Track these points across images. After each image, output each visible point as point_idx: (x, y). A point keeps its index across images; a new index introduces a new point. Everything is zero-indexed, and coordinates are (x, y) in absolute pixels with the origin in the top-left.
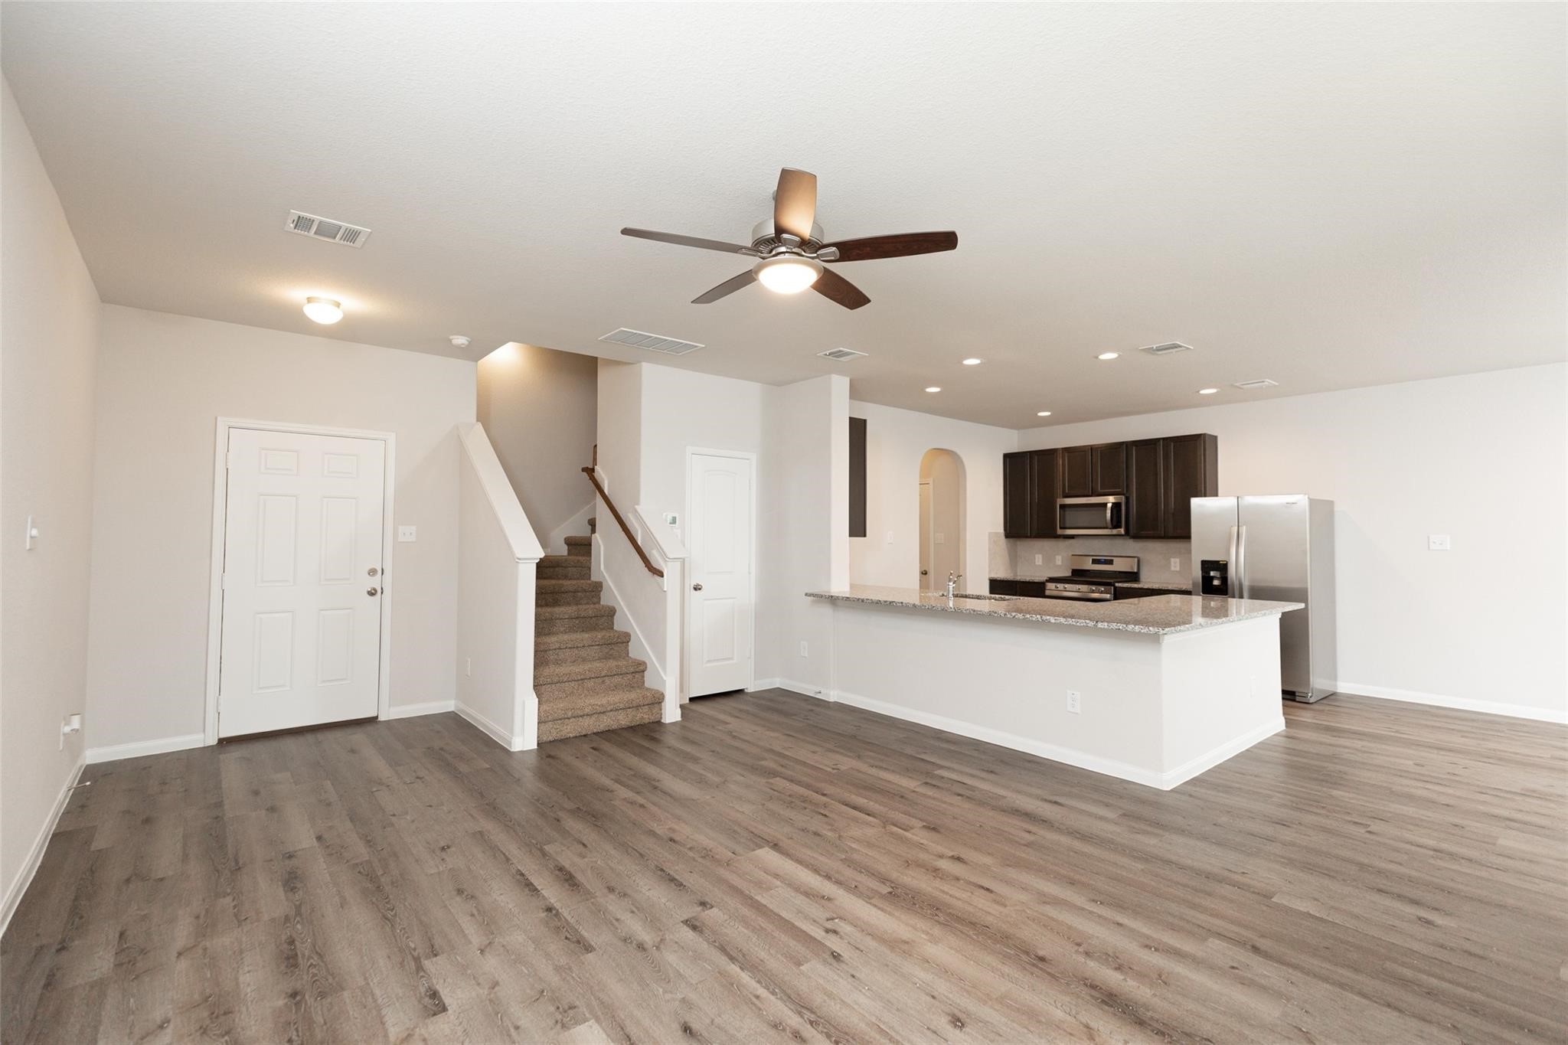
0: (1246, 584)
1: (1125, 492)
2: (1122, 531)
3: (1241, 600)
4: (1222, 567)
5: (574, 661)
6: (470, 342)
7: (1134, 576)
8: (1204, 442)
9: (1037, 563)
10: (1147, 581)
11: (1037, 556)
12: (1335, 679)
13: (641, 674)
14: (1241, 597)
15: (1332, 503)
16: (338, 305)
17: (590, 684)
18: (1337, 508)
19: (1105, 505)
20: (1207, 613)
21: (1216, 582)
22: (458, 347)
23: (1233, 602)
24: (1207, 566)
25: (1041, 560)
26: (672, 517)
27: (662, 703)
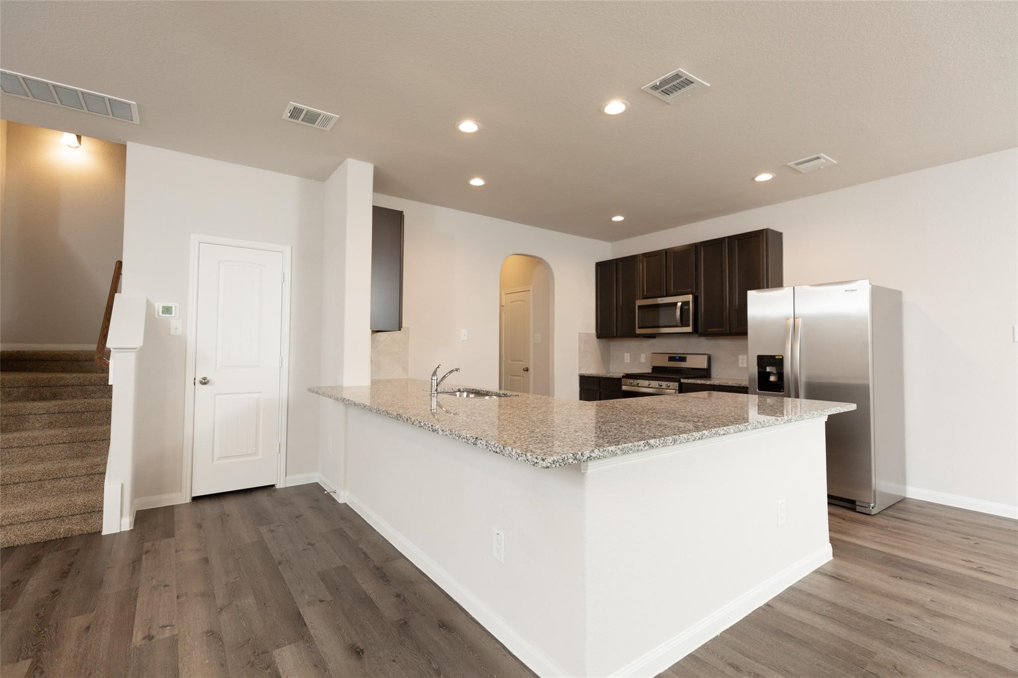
0: (802, 380)
1: (694, 292)
2: (689, 329)
3: (797, 399)
4: (778, 362)
7: (706, 373)
8: (767, 237)
9: (626, 361)
10: (719, 376)
11: (626, 354)
12: (904, 483)
14: (797, 396)
15: (899, 294)
18: (907, 298)
19: (676, 304)
20: (762, 410)
21: (772, 378)
23: (789, 402)
24: (763, 361)
25: (629, 359)
26: (163, 307)
27: (101, 511)
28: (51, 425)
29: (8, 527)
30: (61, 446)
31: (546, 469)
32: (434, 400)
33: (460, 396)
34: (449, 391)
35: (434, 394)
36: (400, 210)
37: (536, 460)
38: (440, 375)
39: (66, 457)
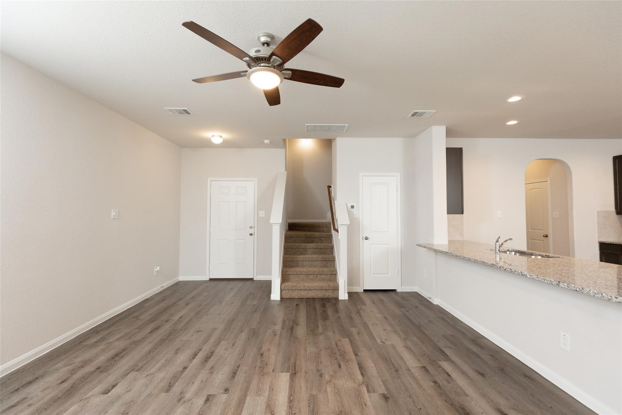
5: (310, 267)
6: (270, 142)
13: (335, 275)
16: (221, 137)
17: (311, 277)
22: (267, 144)
26: (351, 206)
27: (338, 290)
28: (314, 253)
29: (312, 291)
30: (319, 262)
31: (618, 303)
32: (498, 256)
33: (510, 254)
34: (502, 251)
35: (498, 252)
36: (461, 147)
37: (610, 298)
38: (501, 241)
39: (321, 266)
